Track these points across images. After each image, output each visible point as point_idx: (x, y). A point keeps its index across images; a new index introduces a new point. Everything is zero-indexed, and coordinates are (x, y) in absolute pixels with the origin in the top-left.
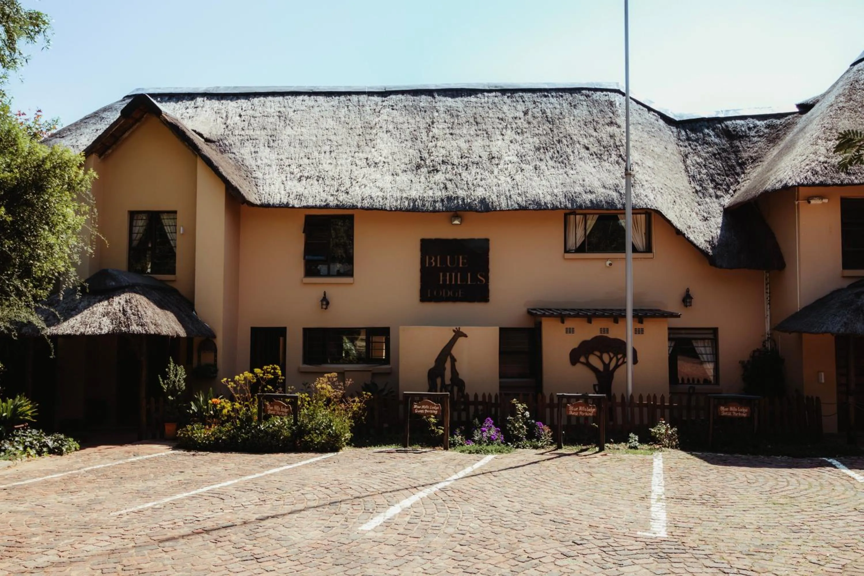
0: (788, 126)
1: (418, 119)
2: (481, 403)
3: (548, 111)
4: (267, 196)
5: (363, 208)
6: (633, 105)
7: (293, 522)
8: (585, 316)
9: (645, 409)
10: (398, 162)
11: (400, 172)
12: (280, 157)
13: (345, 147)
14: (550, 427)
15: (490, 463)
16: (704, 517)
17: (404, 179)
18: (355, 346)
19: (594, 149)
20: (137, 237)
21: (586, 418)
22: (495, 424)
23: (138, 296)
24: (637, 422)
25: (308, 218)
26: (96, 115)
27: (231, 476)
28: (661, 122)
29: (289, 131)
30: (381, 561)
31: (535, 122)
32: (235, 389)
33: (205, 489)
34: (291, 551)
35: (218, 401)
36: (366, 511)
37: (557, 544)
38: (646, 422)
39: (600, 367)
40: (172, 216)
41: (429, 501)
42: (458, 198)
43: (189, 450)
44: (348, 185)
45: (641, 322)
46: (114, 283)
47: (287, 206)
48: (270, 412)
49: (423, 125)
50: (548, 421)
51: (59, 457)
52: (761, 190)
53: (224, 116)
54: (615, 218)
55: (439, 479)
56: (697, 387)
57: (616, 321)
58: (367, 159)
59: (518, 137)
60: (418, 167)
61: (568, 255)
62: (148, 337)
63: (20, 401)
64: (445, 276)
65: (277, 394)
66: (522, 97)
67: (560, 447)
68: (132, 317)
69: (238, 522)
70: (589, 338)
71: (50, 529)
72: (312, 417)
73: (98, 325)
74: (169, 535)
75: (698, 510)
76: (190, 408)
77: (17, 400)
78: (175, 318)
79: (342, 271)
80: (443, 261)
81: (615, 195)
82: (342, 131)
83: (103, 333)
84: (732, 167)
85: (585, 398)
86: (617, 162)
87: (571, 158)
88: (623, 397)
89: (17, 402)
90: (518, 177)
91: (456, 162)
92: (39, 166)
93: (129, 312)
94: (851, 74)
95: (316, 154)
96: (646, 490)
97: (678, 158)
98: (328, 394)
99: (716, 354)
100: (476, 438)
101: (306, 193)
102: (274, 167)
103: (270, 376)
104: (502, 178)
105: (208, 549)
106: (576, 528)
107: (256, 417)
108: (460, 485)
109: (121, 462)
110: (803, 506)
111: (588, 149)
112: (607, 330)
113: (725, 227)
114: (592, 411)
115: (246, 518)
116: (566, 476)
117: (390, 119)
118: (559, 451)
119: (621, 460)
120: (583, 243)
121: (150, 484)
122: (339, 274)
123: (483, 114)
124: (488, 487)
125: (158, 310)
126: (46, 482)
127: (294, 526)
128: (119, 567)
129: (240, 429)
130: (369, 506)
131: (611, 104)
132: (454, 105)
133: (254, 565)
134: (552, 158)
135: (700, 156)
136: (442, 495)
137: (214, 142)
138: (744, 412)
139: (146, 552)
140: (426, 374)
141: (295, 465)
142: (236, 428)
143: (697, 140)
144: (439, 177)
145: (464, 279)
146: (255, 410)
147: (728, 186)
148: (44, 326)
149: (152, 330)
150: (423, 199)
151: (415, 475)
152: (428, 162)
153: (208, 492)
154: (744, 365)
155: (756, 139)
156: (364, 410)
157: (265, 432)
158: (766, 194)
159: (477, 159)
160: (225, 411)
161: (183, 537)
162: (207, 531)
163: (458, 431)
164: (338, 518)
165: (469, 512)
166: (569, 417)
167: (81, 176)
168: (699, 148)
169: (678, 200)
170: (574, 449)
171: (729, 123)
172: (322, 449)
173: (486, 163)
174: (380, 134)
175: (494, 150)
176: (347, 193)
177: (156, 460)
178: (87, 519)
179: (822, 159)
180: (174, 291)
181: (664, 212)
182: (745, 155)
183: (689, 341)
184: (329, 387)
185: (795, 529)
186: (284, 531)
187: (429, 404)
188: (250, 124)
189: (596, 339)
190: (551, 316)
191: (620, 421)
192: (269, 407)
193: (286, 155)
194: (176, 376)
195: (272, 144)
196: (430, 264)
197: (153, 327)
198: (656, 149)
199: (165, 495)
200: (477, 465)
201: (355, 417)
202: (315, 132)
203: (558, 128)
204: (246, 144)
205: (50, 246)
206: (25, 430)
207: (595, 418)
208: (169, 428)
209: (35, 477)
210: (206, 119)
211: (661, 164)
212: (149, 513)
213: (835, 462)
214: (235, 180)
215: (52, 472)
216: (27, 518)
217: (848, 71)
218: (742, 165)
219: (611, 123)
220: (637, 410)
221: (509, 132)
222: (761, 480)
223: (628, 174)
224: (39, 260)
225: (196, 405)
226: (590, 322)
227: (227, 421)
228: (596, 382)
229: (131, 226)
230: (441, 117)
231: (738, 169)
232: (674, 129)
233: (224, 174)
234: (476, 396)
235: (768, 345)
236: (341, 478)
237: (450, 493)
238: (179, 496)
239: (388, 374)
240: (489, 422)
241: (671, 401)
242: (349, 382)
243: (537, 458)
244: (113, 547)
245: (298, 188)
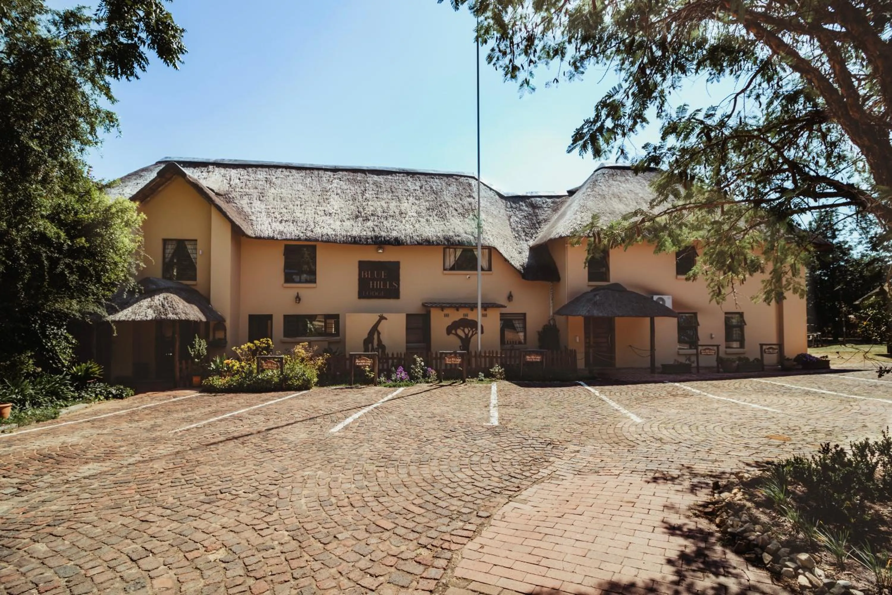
0: (562, 203)
1: (356, 187)
2: (395, 358)
3: (434, 187)
4: (259, 232)
5: (322, 241)
6: (482, 186)
7: (289, 430)
8: (455, 307)
9: (487, 359)
10: (344, 214)
11: (345, 219)
12: (268, 207)
13: (310, 202)
14: (436, 370)
15: (401, 393)
16: (517, 414)
17: (348, 224)
18: (313, 325)
19: (460, 211)
20: (168, 256)
21: (456, 365)
22: (404, 370)
23: (172, 295)
24: (483, 366)
25: (286, 247)
26: (137, 174)
27: (243, 407)
28: (497, 197)
29: (273, 190)
30: (345, 447)
31: (426, 193)
32: (241, 354)
33: (228, 415)
34: (290, 446)
35: (230, 361)
36: (332, 421)
37: (442, 432)
38: (488, 366)
39: (463, 336)
40: (193, 243)
41: (369, 414)
42: (381, 236)
43: (211, 393)
44: (313, 226)
45: (485, 310)
46: (154, 287)
47: (273, 238)
48: (264, 367)
49: (359, 191)
50: (434, 367)
51: (120, 400)
52: (549, 238)
53: (228, 178)
54: (472, 251)
55: (373, 402)
56: (515, 346)
57: (472, 310)
58: (324, 211)
59: (416, 202)
60: (357, 217)
61: (445, 272)
62: (180, 321)
63: (90, 364)
64: (373, 283)
65: (269, 356)
66: (419, 178)
67: (441, 382)
68: (169, 309)
69: (255, 432)
70: (457, 319)
71: (131, 442)
72: (292, 370)
73: (144, 314)
74: (212, 441)
75: (514, 411)
76: (210, 366)
77: (88, 364)
78: (198, 310)
79: (308, 279)
80: (372, 274)
81: (472, 238)
82: (308, 192)
83: (148, 319)
84: (534, 224)
85: (455, 353)
86: (473, 219)
87: (447, 215)
88: (476, 352)
89: (88, 365)
90: (417, 226)
91: (380, 214)
92: (106, 210)
93: (167, 305)
94: (594, 177)
95: (291, 206)
96: (488, 402)
97: (506, 218)
98: (303, 356)
99: (525, 328)
100: (393, 378)
101: (285, 231)
102: (264, 213)
103: (264, 345)
104: (408, 226)
105: (239, 448)
106: (451, 423)
107: (255, 371)
108: (386, 404)
109: (165, 401)
110: (565, 405)
111: (456, 210)
112: (467, 315)
113: (530, 257)
114: (459, 361)
115: (259, 429)
116: (445, 397)
117: (339, 186)
118: (441, 384)
119: (475, 387)
120: (454, 265)
121: (190, 414)
122: (307, 282)
123: (396, 186)
124: (402, 405)
125: (186, 304)
126: (116, 416)
127: (290, 432)
128: (184, 461)
129: (245, 378)
130: (334, 419)
131: (470, 185)
132: (379, 180)
133: (269, 454)
134: (436, 215)
135: (517, 217)
136: (376, 411)
137: (221, 195)
138: (538, 358)
139: (199, 452)
140: (362, 342)
141: (283, 399)
142: (242, 377)
143: (516, 208)
144: (370, 224)
145: (385, 285)
146: (255, 367)
147: (532, 235)
148: (107, 315)
149: (183, 317)
150: (360, 237)
151: (359, 401)
152: (363, 214)
153: (231, 416)
154: (539, 333)
155: (546, 209)
156: (325, 364)
157: (262, 380)
158: (551, 240)
159: (393, 214)
160: (235, 368)
161: (221, 442)
162: (236, 438)
163: (382, 375)
164: (316, 426)
165: (393, 419)
166: (446, 364)
167: (135, 217)
168: (517, 213)
169: (506, 242)
170: (449, 382)
171: (533, 199)
172: (299, 389)
173: (398, 217)
174: (333, 196)
175: (403, 208)
176: (312, 231)
177: (190, 399)
178: (154, 436)
179: (579, 222)
180: (196, 292)
181: (498, 249)
182: (541, 218)
183: (511, 320)
184: (303, 351)
185: (561, 417)
186: (284, 436)
187: (365, 360)
188: (246, 185)
189: (461, 320)
190: (436, 307)
191: (474, 366)
192: (264, 364)
193: (272, 206)
194: (200, 346)
195: (261, 198)
196: (364, 276)
197: (184, 315)
198: (494, 212)
199: (202, 419)
200: (395, 394)
201: (320, 369)
202: (291, 192)
203: (440, 197)
204: (244, 198)
205: (116, 263)
206: (95, 384)
207: (461, 365)
208: (196, 379)
209: (108, 413)
210: (216, 180)
211: (497, 221)
212: (195, 430)
213: (582, 383)
214: (238, 221)
215: (119, 410)
216: (111, 437)
217: (592, 175)
218: (539, 223)
219: (470, 196)
220: (483, 360)
221: (411, 198)
222: (546, 394)
223: (479, 226)
224: (108, 273)
225: (215, 364)
226: (458, 310)
227: (236, 374)
228: (460, 344)
229: (164, 249)
230: (370, 186)
231: (537, 226)
232: (504, 201)
233: (230, 217)
234: (393, 354)
235: (552, 322)
236: (314, 405)
237: (380, 409)
238: (211, 420)
239: (338, 342)
240: (401, 369)
241: (501, 354)
242: (316, 348)
243: (429, 388)
244: (177, 450)
245: (280, 227)
